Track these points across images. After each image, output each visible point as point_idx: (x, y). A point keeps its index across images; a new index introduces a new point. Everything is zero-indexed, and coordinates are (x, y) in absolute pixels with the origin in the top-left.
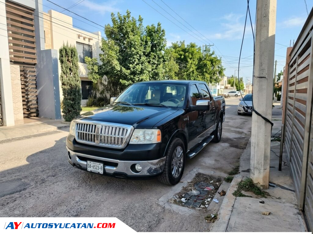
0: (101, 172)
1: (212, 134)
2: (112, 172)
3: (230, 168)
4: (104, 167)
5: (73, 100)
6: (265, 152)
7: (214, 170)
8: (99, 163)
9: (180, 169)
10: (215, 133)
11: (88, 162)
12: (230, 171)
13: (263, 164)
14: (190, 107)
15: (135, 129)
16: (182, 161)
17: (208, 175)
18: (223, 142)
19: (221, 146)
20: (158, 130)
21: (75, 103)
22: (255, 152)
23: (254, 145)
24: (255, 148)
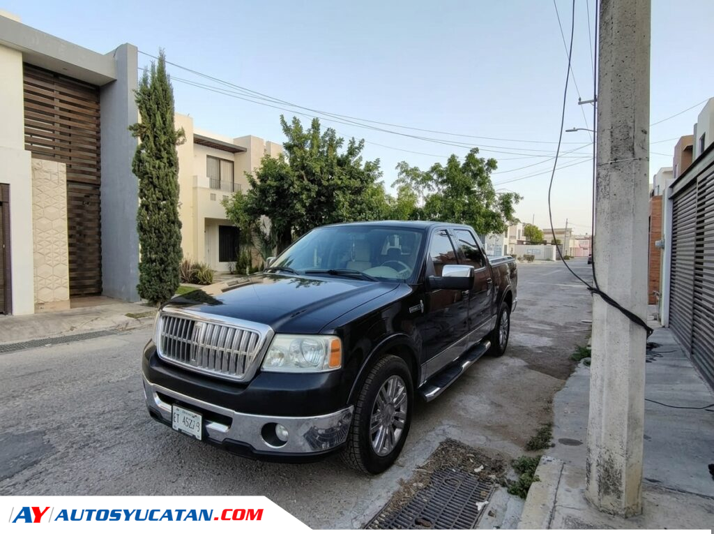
0: (198, 434)
1: (485, 339)
2: (221, 439)
3: (529, 429)
4: (204, 423)
5: (162, 262)
6: (631, 406)
7: (488, 433)
8: (194, 414)
9: (397, 433)
10: (493, 336)
11: (175, 407)
12: (527, 437)
13: (625, 440)
14: (428, 279)
15: (276, 333)
16: (403, 411)
17: (472, 449)
18: (511, 357)
19: (507, 364)
20: (336, 338)
21: (165, 270)
22: (601, 404)
23: (599, 382)
24: (601, 391)
